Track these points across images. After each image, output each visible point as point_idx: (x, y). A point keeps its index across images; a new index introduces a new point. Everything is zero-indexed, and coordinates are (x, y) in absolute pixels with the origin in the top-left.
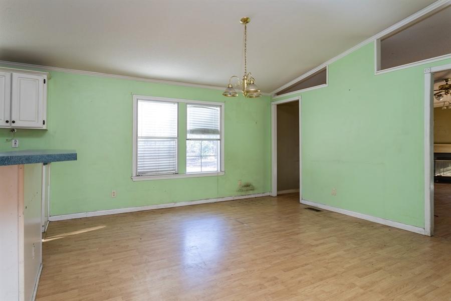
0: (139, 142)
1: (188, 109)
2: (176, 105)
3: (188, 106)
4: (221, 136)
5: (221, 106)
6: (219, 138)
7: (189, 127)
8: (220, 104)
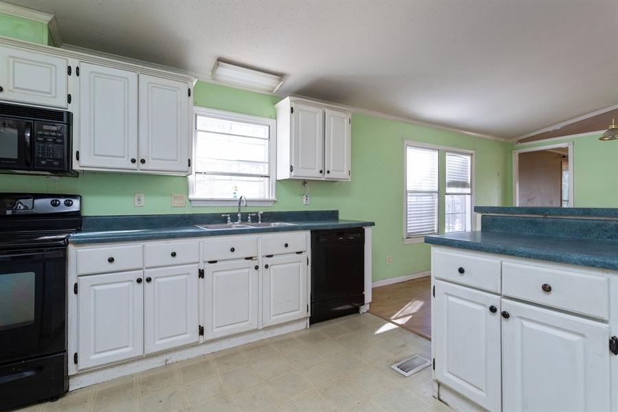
0: (408, 197)
1: (447, 157)
2: (437, 153)
3: (447, 153)
4: (471, 190)
5: (472, 155)
6: (470, 192)
7: (448, 180)
8: (471, 152)
